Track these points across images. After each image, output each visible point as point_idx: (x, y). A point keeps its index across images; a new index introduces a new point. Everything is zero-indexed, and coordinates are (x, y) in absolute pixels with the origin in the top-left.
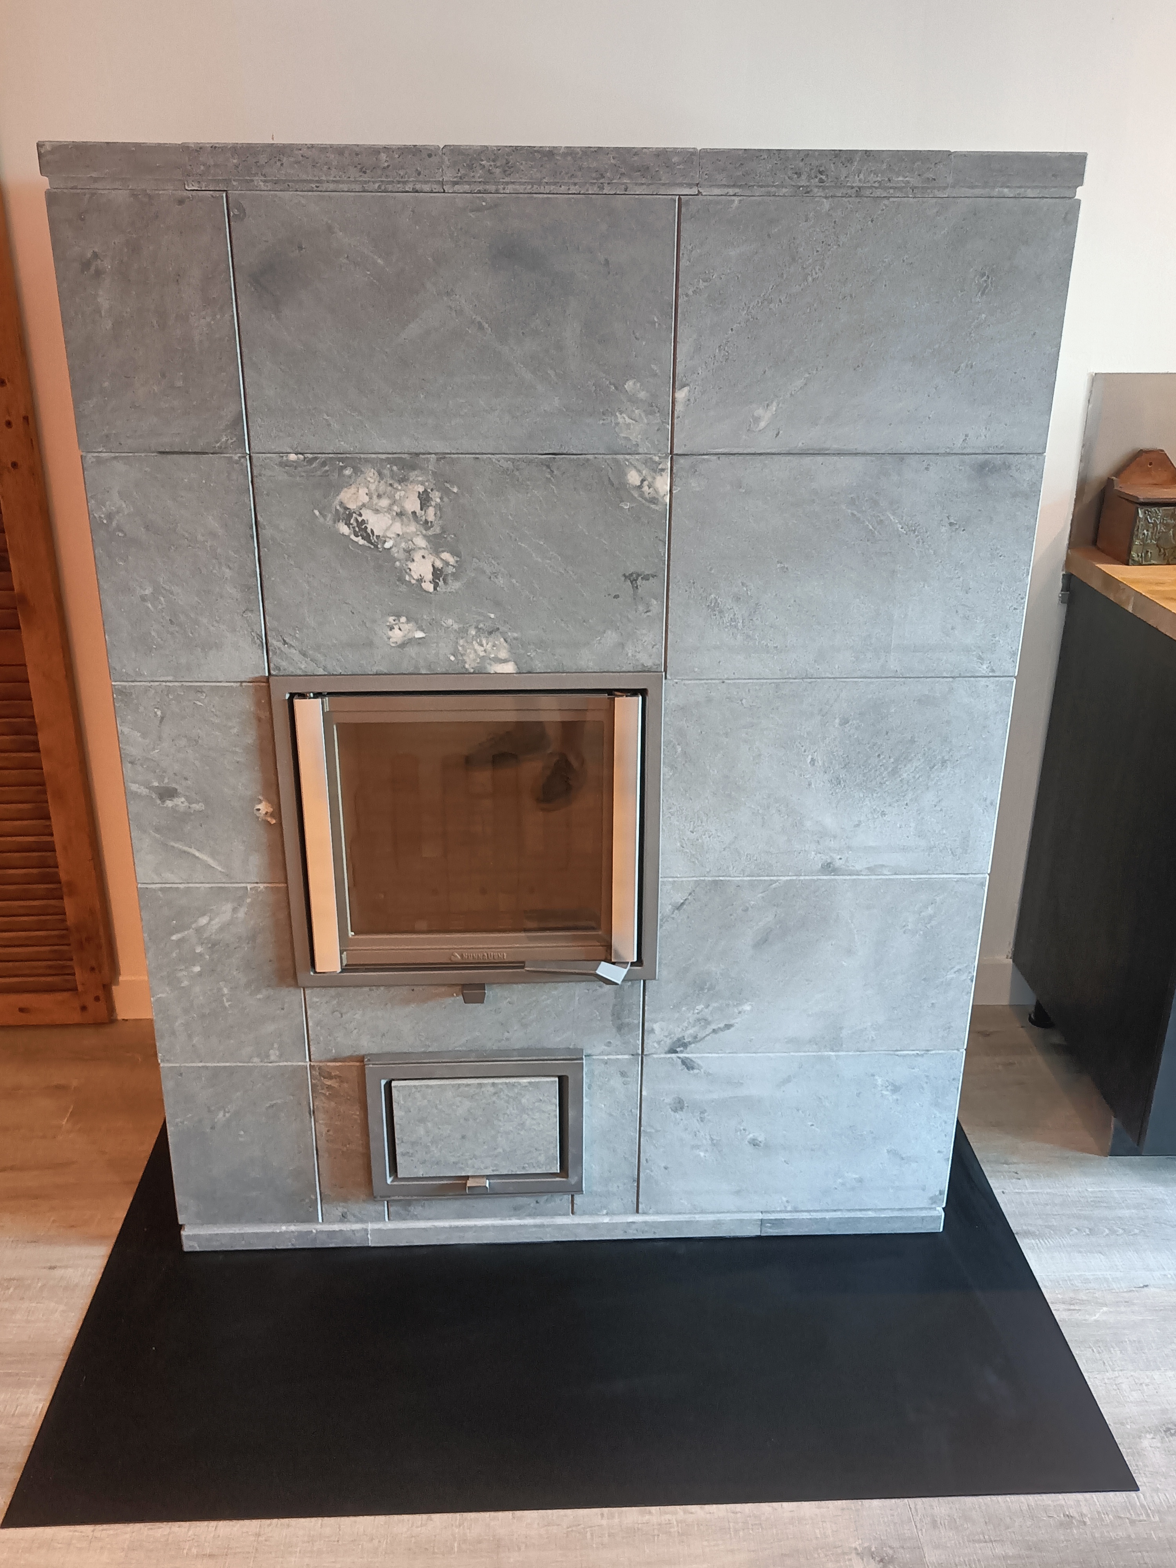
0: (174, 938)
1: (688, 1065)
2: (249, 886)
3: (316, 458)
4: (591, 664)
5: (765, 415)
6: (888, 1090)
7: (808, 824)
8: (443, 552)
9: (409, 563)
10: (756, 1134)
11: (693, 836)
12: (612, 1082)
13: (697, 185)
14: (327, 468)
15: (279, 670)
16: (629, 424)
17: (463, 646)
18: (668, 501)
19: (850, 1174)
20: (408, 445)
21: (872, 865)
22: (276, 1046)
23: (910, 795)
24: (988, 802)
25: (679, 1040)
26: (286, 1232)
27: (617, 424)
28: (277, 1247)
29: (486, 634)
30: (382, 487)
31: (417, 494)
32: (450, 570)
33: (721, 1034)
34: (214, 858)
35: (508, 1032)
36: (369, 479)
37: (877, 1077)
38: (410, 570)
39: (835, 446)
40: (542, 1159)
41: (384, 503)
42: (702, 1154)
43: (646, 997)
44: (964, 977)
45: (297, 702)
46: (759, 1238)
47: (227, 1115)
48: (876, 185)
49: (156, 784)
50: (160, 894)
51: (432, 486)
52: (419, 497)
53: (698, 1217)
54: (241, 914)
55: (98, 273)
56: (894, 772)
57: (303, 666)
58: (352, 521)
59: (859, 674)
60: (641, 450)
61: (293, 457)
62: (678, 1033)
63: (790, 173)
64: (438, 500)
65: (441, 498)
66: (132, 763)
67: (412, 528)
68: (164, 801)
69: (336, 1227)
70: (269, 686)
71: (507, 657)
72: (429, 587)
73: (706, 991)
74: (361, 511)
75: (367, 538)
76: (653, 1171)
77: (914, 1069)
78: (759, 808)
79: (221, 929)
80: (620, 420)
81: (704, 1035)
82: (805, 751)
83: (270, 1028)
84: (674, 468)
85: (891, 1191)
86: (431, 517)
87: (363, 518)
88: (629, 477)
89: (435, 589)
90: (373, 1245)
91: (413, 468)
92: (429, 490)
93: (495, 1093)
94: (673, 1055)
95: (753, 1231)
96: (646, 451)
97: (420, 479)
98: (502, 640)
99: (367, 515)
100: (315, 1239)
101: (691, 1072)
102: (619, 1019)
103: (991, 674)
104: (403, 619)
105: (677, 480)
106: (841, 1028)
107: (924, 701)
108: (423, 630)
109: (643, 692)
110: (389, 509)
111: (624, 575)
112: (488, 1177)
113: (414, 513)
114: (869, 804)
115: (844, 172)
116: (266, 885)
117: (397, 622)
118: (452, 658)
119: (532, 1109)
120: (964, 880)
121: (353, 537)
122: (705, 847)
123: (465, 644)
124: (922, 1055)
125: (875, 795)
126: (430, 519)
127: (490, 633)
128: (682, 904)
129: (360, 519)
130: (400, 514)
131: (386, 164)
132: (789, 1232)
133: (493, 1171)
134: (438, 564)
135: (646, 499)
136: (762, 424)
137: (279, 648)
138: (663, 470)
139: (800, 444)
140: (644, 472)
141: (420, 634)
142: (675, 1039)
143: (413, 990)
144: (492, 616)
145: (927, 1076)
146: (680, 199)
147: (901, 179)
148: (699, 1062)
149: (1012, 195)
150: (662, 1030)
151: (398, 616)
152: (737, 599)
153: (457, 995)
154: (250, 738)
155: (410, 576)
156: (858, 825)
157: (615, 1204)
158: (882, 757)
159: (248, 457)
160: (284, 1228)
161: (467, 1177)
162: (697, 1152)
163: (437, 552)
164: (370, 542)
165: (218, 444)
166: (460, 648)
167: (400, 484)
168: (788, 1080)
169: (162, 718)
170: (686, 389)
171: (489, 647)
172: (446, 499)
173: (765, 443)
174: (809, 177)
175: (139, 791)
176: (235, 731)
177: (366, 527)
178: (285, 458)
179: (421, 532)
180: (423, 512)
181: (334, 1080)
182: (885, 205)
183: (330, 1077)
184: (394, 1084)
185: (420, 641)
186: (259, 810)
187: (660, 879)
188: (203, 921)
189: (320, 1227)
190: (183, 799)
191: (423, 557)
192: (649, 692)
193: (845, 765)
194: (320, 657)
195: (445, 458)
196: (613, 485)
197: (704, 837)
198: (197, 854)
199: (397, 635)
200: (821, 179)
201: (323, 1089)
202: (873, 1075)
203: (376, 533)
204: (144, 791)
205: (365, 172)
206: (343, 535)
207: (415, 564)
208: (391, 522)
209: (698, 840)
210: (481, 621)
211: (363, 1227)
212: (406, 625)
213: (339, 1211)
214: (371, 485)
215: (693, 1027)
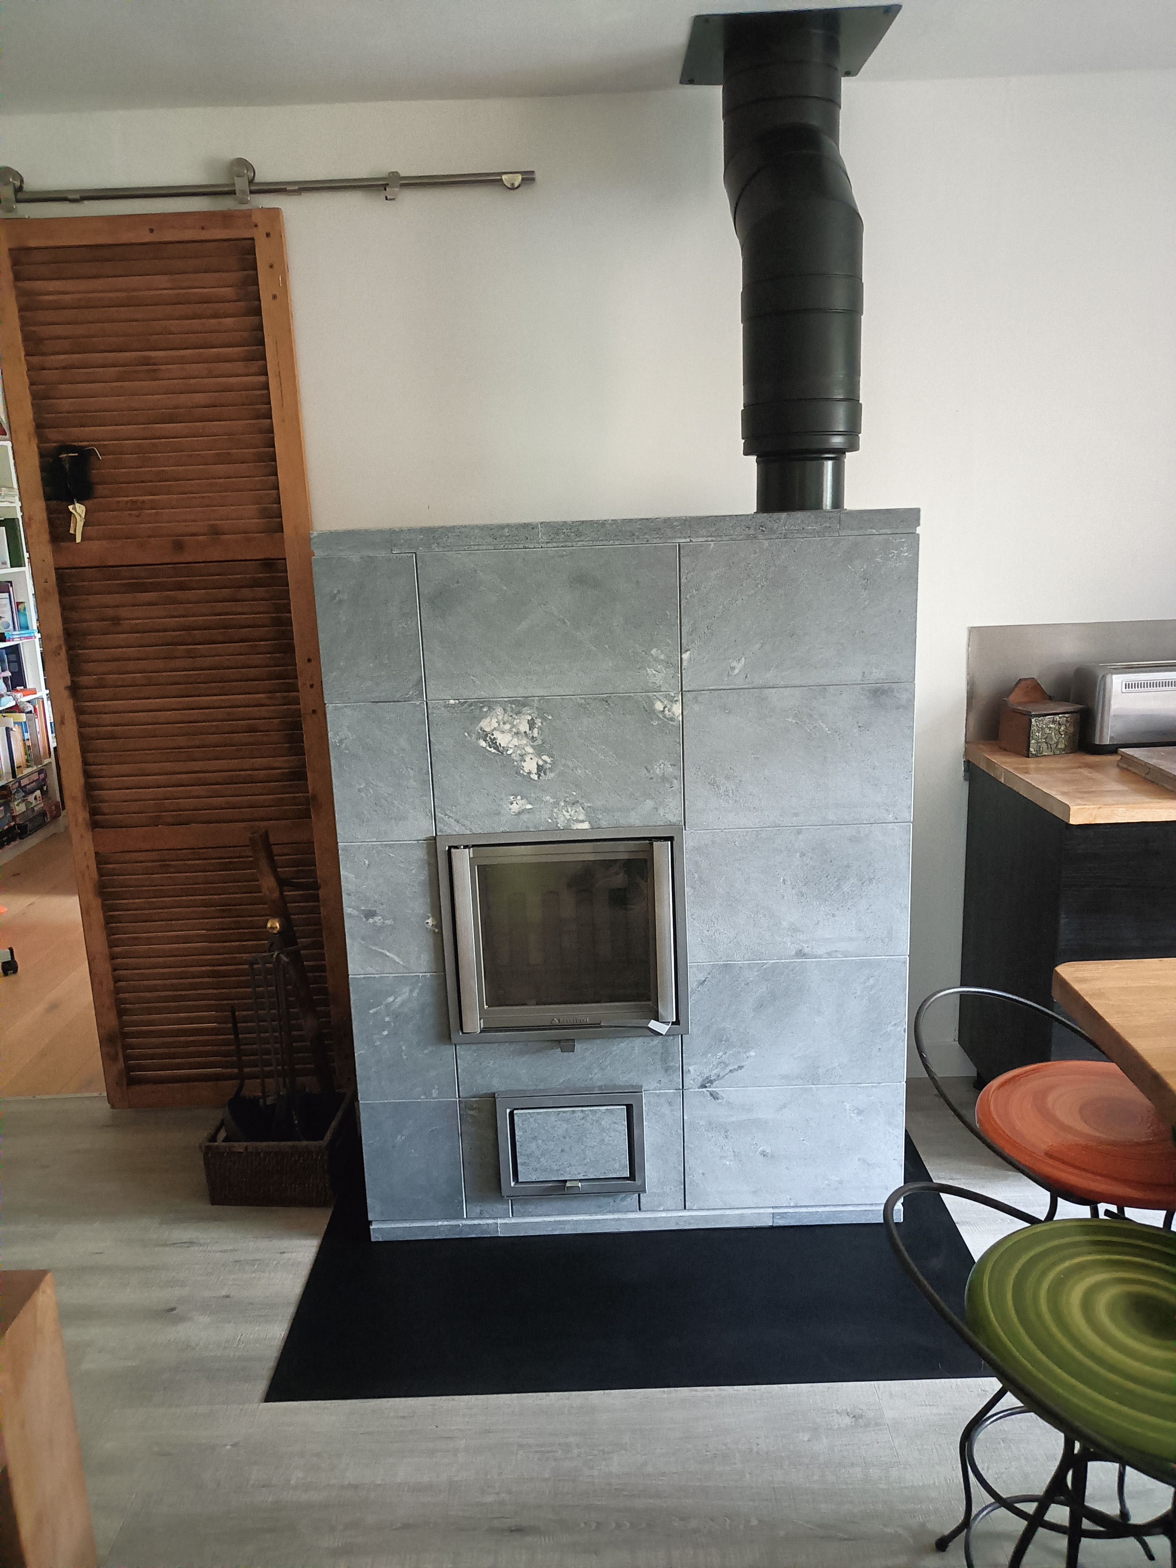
0: (371, 1011)
1: (714, 1096)
2: (421, 975)
3: (466, 702)
4: (637, 822)
5: (738, 666)
6: (854, 1113)
7: (784, 924)
8: (543, 755)
9: (522, 763)
10: (765, 1148)
11: (709, 934)
12: (663, 1110)
13: (689, 537)
14: (473, 708)
15: (442, 832)
16: (655, 674)
18: (681, 719)
19: (833, 1177)
20: (521, 692)
21: (829, 950)
22: (436, 1086)
23: (850, 903)
25: (707, 1078)
26: (441, 1226)
27: (648, 674)
28: (435, 1238)
29: (571, 805)
30: (506, 718)
31: (527, 721)
32: (548, 766)
33: (735, 1073)
34: (399, 957)
35: (591, 1074)
36: (498, 713)
37: (846, 1104)
38: (523, 767)
39: (782, 682)
40: (617, 1166)
41: (508, 727)
42: (728, 1163)
43: (684, 1047)
44: (899, 1029)
45: (453, 850)
46: (772, 1227)
47: (403, 1138)
48: (795, 533)
49: (363, 908)
50: (363, 981)
51: (536, 716)
52: (528, 723)
53: (728, 1212)
54: (415, 994)
55: (341, 602)
56: (838, 887)
57: (457, 829)
58: (488, 738)
59: (809, 823)
60: (662, 690)
61: (452, 702)
62: (706, 1073)
63: (743, 528)
64: (540, 724)
65: (542, 723)
66: (348, 894)
67: (524, 741)
68: (368, 920)
69: (476, 1222)
70: (436, 842)
71: (584, 819)
72: (535, 777)
73: (723, 1042)
74: (493, 732)
75: (497, 748)
76: (694, 1176)
77: (871, 1097)
78: (751, 913)
79: (403, 1004)
80: (649, 672)
81: (724, 1074)
82: (778, 875)
83: (433, 1073)
84: (684, 699)
85: (863, 1190)
86: (536, 735)
87: (495, 736)
88: (656, 705)
89: (539, 778)
90: (501, 1235)
91: (524, 705)
92: (534, 718)
93: (583, 1118)
94: (704, 1090)
95: (768, 1222)
96: (666, 690)
97: (529, 712)
98: (581, 808)
99: (497, 734)
100: (461, 1231)
101: (717, 1101)
102: (666, 1063)
103: (895, 821)
104: (519, 797)
105: (685, 706)
106: (818, 1067)
107: (853, 840)
108: (531, 804)
109: (671, 839)
110: (510, 731)
112: (580, 1180)
113: (525, 732)
114: (824, 909)
115: (776, 526)
116: (431, 974)
117: (515, 799)
118: (550, 821)
119: (609, 1129)
120: (892, 960)
121: (488, 748)
122: (717, 941)
123: (558, 812)
124: (876, 1087)
125: (827, 903)
126: (535, 736)
127: (573, 804)
128: (704, 981)
129: (492, 737)
130: (517, 733)
131: (508, 534)
132: (792, 1223)
133: (584, 1176)
134: (541, 763)
135: (667, 719)
136: (736, 671)
137: (443, 818)
138: (677, 701)
139: (760, 682)
140: (665, 703)
141: (529, 806)
142: (705, 1077)
143: (527, 1045)
144: (574, 793)
145: (881, 1103)
146: (679, 545)
147: (810, 528)
148: (721, 1094)
150: (696, 1070)
151: (516, 795)
152: (727, 778)
153: (557, 1048)
154: (423, 876)
155: (524, 770)
156: (818, 924)
157: (669, 1203)
158: (829, 877)
159: (425, 703)
160: (440, 1223)
161: (565, 1181)
162: (724, 1161)
163: (539, 756)
164: (499, 751)
165: (407, 696)
166: (555, 814)
167: (516, 715)
169: (369, 865)
170: (688, 652)
171: (572, 813)
172: (544, 723)
173: (740, 682)
174: (755, 529)
175: (352, 913)
176: (414, 872)
177: (496, 742)
178: (447, 703)
179: (530, 744)
180: (531, 732)
181: (474, 1111)
182: (802, 542)
183: (473, 1109)
184: (515, 1112)
185: (530, 811)
186: (428, 923)
187: (688, 964)
188: (391, 999)
189: (464, 1222)
190: (380, 918)
191: (531, 759)
192: (675, 838)
193: (806, 884)
194: (466, 822)
195: (543, 699)
196: (646, 711)
197: (716, 934)
198: (388, 954)
199: (515, 808)
200: (762, 530)
201: (467, 1118)
202: (843, 1102)
203: (502, 745)
204: (356, 913)
205: (496, 539)
206: (482, 747)
207: (526, 763)
208: (511, 738)
209: (712, 936)
210: (567, 797)
211: (495, 1221)
212: (521, 801)
213: (478, 1210)
214: (499, 717)
215: (716, 1068)
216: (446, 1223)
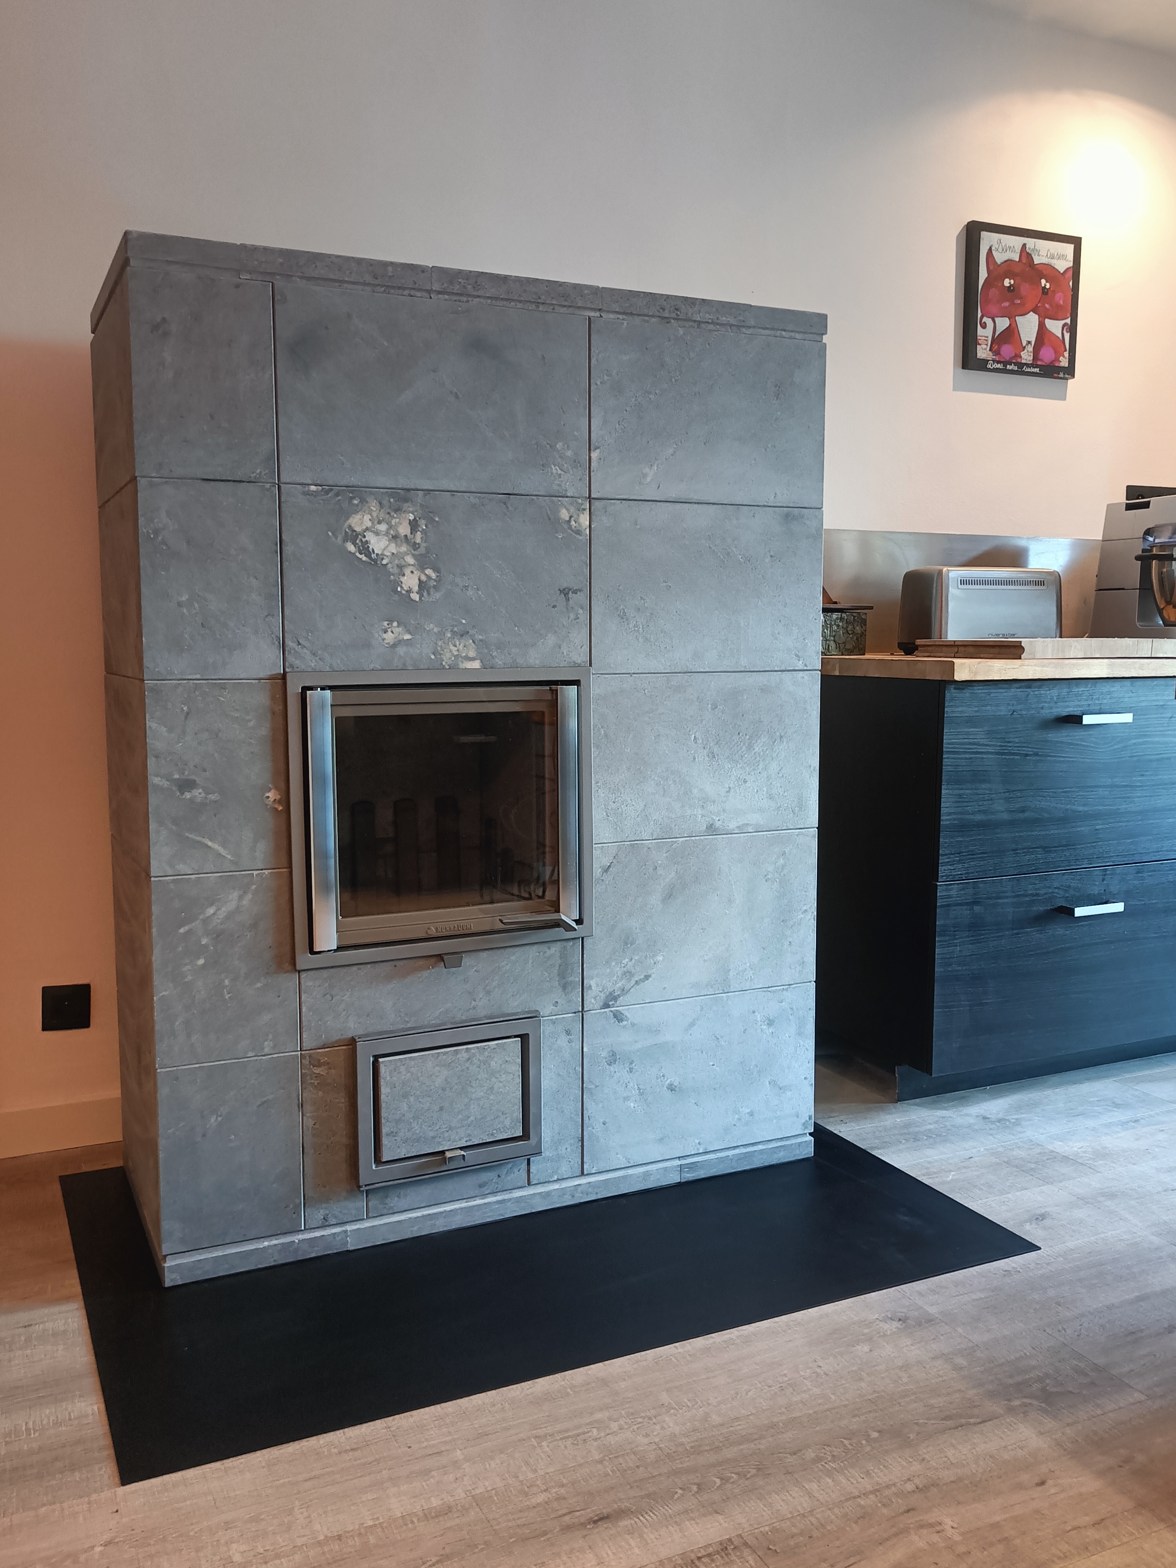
0: (182, 930)
1: (618, 1017)
2: (255, 873)
3: (332, 490)
4: (537, 662)
5: (650, 473)
6: (765, 1025)
7: (695, 791)
8: (427, 568)
9: (401, 577)
10: (673, 1079)
11: (614, 806)
12: (559, 1042)
13: (600, 310)
14: (340, 498)
15: (293, 668)
16: (561, 474)
17: (441, 647)
18: (588, 533)
19: (744, 1109)
20: (402, 482)
21: (740, 824)
22: (270, 1037)
23: (761, 766)
24: (812, 768)
25: (611, 994)
26: (269, 1246)
27: (552, 474)
28: (260, 1266)
29: (459, 637)
30: (382, 515)
31: (408, 522)
32: (433, 583)
33: (642, 984)
34: (225, 848)
35: (475, 1001)
36: (372, 508)
38: (402, 583)
39: (696, 497)
41: (383, 527)
42: (632, 1105)
43: (585, 956)
44: (809, 917)
45: (309, 694)
46: (679, 1184)
47: (220, 1119)
48: (710, 321)
49: (176, 776)
50: (172, 886)
51: (420, 515)
52: (409, 524)
53: (631, 1171)
54: (245, 902)
55: (166, 334)
56: (750, 747)
57: (313, 663)
58: (358, 541)
59: (721, 669)
60: (569, 495)
61: (313, 488)
62: (610, 987)
63: (658, 308)
64: (424, 527)
65: (427, 525)
66: (157, 757)
67: (404, 548)
68: (183, 794)
69: (317, 1234)
70: (284, 682)
71: (475, 656)
72: (415, 597)
73: (629, 946)
74: (365, 534)
75: (368, 555)
76: (594, 1128)
77: (782, 1002)
78: (660, 779)
79: (228, 917)
80: (554, 471)
81: (630, 987)
82: (690, 731)
83: (266, 1017)
84: (592, 508)
85: (775, 1121)
86: (418, 540)
87: (366, 539)
88: (561, 514)
89: (420, 599)
90: (353, 1247)
91: (406, 500)
92: (418, 519)
93: (469, 1059)
94: (607, 1010)
95: (674, 1178)
96: (572, 495)
97: (411, 509)
98: (471, 641)
99: (370, 537)
100: (297, 1250)
101: (621, 1024)
102: (564, 978)
103: (805, 668)
104: (395, 624)
105: (593, 517)
108: (410, 633)
109: (576, 683)
110: (387, 533)
111: (559, 590)
112: (461, 1148)
113: (406, 536)
114: (735, 774)
115: (691, 310)
116: (270, 871)
117: (390, 626)
118: (433, 657)
119: (499, 1072)
120: (803, 834)
121: (358, 554)
122: (624, 815)
123: (443, 645)
124: (787, 990)
125: (738, 765)
126: (417, 542)
127: (462, 636)
128: (609, 867)
129: (364, 540)
130: (395, 537)
131: (391, 275)
132: (702, 1174)
134: (424, 578)
135: (572, 530)
136: (649, 479)
137: (294, 649)
138: (584, 510)
139: (672, 495)
140: (571, 510)
141: (407, 637)
142: (608, 993)
143: (395, 966)
144: (464, 621)
145: (792, 1009)
146: (589, 319)
147: (724, 318)
148: (626, 1013)
149: (787, 336)
150: (598, 985)
151: (391, 621)
152: (638, 609)
154: (264, 731)
155: (402, 587)
156: (729, 792)
157: (564, 1169)
158: (741, 734)
159: (277, 486)
160: (266, 1244)
161: (443, 1152)
162: (628, 1103)
163: (422, 568)
164: (370, 558)
165: (254, 475)
166: (439, 648)
167: (395, 513)
168: (692, 1024)
169: (188, 713)
170: (598, 451)
171: (461, 647)
172: (430, 526)
173: (651, 493)
174: (670, 312)
175: (161, 784)
176: (251, 724)
177: (368, 547)
178: (307, 489)
179: (411, 551)
180: (412, 536)
181: (321, 1069)
182: (716, 335)
183: (319, 1065)
184: (381, 1060)
185: (408, 643)
186: (268, 797)
187: (594, 846)
188: (211, 911)
189: (302, 1236)
190: (200, 791)
191: (412, 572)
192: (582, 682)
193: (717, 743)
194: (325, 655)
195: (430, 494)
196: (550, 519)
197: (623, 806)
198: (210, 844)
199: (389, 637)
200: (677, 314)
201: (312, 1079)
202: (754, 1012)
203: (376, 552)
204: (165, 784)
205: (376, 279)
206: (350, 552)
207: (405, 578)
208: (388, 543)
209: (618, 809)
210: (456, 626)
211: (344, 1229)
212: (397, 629)
213: (320, 1215)
214: (373, 513)
215: (621, 980)
216: (275, 1242)
